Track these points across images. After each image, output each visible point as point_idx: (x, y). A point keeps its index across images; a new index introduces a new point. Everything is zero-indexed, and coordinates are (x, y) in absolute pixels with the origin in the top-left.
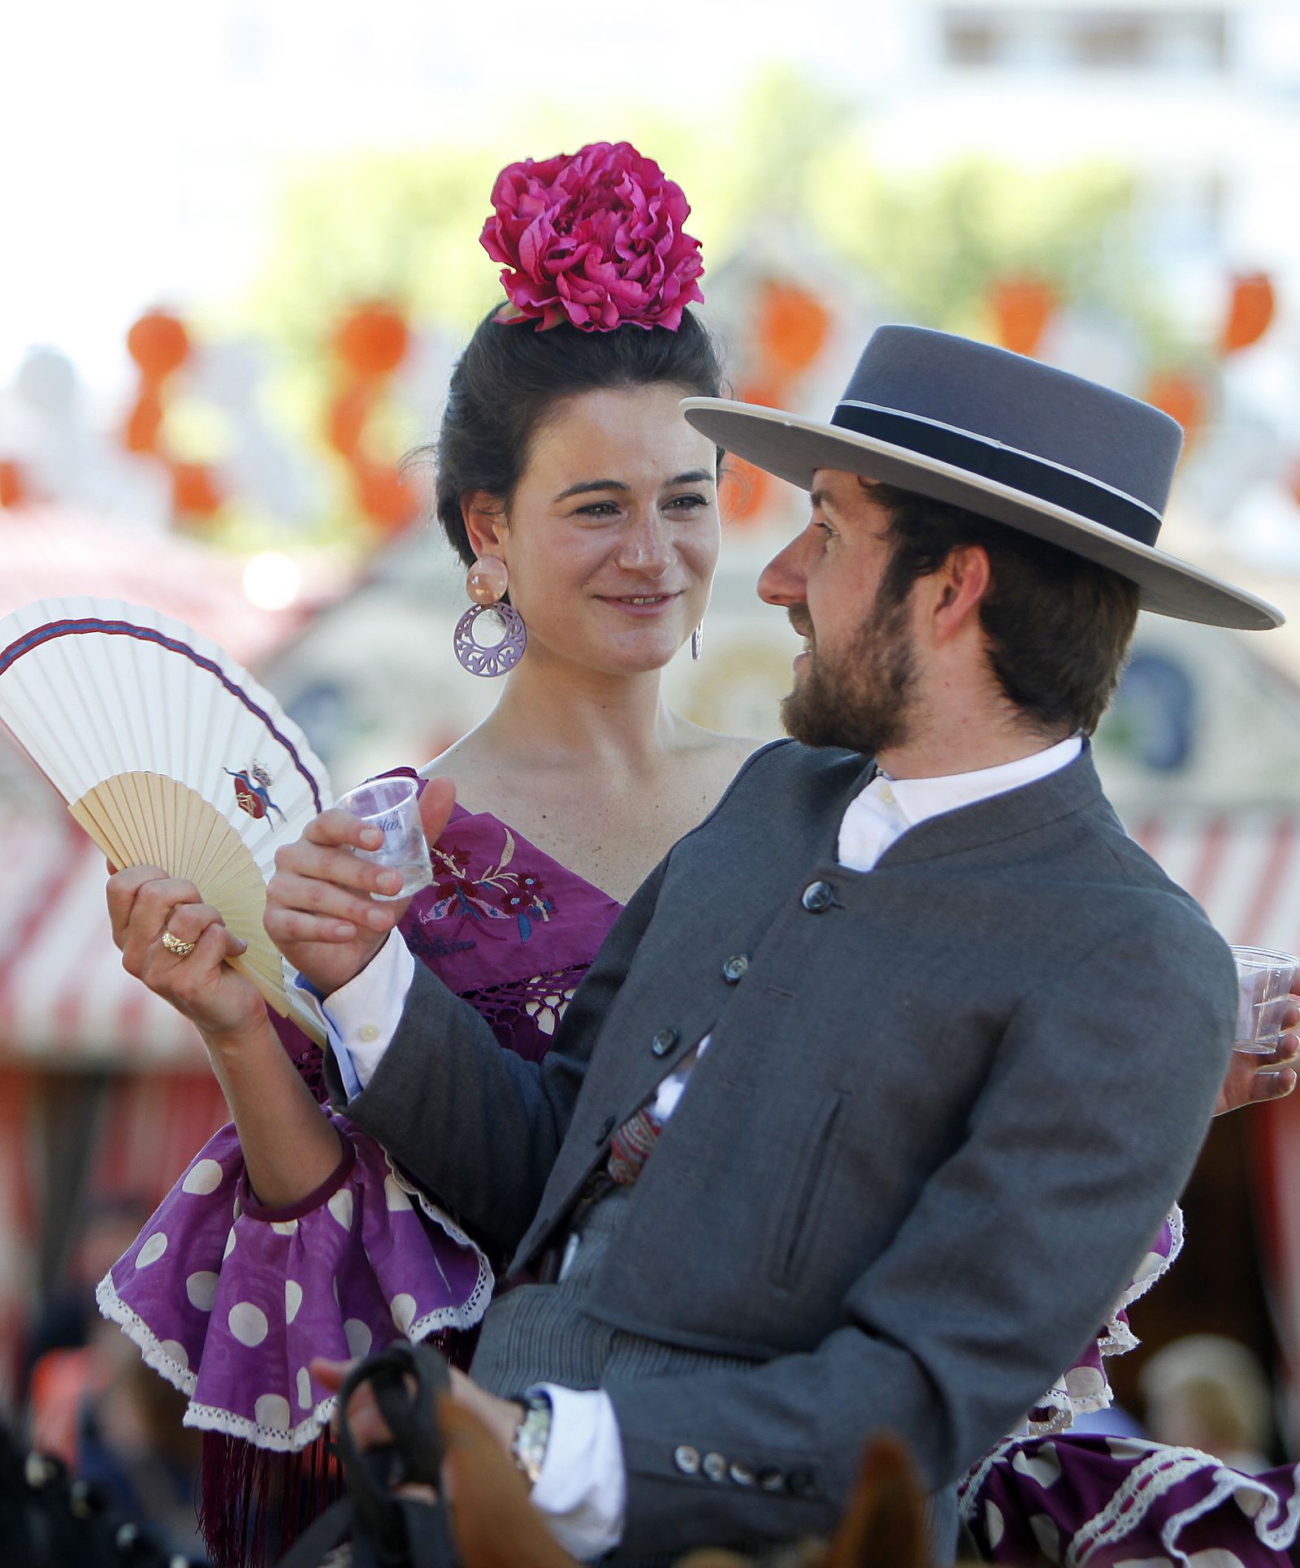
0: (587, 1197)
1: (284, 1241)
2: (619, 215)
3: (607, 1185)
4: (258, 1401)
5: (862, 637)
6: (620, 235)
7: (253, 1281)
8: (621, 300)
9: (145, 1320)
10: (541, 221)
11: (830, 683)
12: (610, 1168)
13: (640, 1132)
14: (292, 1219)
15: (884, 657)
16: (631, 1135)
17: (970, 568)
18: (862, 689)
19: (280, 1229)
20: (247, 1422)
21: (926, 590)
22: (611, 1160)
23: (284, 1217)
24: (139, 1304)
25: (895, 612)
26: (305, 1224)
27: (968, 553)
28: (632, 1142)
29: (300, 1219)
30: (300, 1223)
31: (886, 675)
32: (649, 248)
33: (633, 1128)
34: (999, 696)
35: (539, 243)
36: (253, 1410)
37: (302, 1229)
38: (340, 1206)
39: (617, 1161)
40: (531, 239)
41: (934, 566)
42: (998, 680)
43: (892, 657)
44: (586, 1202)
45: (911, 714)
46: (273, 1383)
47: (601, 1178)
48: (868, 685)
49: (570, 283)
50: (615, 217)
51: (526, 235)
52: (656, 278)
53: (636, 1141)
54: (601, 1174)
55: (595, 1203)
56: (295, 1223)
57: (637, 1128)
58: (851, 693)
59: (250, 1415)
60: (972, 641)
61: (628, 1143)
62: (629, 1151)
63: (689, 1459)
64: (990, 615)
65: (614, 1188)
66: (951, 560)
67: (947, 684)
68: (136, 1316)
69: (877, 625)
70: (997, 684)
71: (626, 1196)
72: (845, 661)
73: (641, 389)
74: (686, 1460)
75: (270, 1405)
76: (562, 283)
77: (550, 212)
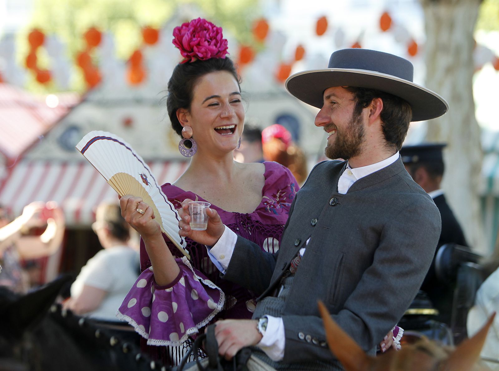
0: (284, 277)
1: (170, 293)
2: (206, 31)
3: (290, 273)
4: (170, 336)
5: (350, 125)
6: (207, 35)
7: (162, 306)
8: (211, 51)
9: (135, 320)
10: (187, 34)
11: (342, 138)
12: (290, 270)
13: (298, 261)
14: (171, 287)
15: (356, 130)
16: (296, 262)
17: (378, 104)
18: (350, 139)
19: (168, 290)
20: (168, 342)
21: (366, 112)
22: (291, 267)
23: (168, 287)
24: (132, 316)
25: (359, 118)
26: (175, 288)
27: (377, 100)
28: (296, 263)
29: (173, 287)
30: (173, 288)
31: (357, 135)
32: (215, 38)
33: (296, 259)
34: (383, 138)
35: (188, 39)
36: (169, 338)
37: (174, 289)
38: (182, 281)
39: (292, 268)
40: (186, 38)
41: (367, 106)
42: (384, 134)
43: (359, 129)
44: (283, 278)
45: (362, 146)
46: (173, 330)
47: (288, 272)
48: (352, 138)
49: (197, 48)
50: (205, 32)
51: (184, 38)
52: (219, 45)
53: (297, 263)
54: (288, 271)
55: (286, 278)
56: (172, 288)
57: (297, 260)
58: (347, 140)
59: (168, 339)
60: (378, 124)
61: (295, 263)
62: (295, 265)
63: (302, 336)
64: (383, 116)
65: (291, 275)
66: (373, 103)
67: (371, 136)
68: (132, 320)
69: (354, 121)
70: (383, 135)
71: (294, 276)
72: (346, 131)
73: (219, 72)
74: (301, 336)
75: (173, 336)
76: (195, 48)
77: (189, 32)
